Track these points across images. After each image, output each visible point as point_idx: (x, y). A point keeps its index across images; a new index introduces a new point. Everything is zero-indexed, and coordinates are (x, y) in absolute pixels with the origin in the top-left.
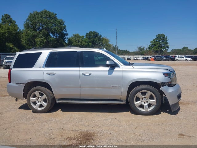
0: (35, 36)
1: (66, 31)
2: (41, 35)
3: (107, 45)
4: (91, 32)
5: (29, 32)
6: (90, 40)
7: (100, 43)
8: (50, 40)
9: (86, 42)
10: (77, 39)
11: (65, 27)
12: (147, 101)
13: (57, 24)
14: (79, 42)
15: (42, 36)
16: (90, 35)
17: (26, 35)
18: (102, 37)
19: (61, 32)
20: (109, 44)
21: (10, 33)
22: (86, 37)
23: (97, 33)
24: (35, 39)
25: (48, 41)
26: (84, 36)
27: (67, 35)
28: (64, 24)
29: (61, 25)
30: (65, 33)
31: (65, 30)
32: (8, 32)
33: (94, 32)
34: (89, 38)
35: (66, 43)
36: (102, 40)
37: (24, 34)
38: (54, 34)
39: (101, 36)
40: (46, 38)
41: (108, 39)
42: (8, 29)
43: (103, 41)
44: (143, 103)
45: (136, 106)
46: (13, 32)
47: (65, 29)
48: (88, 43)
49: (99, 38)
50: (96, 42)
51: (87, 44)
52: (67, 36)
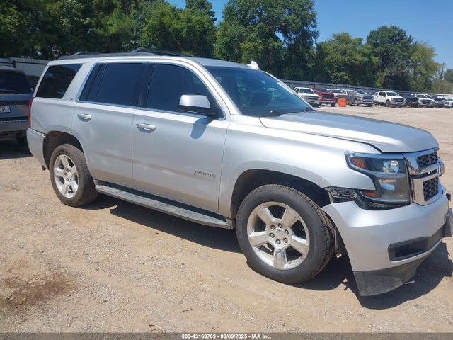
0: (242, 38)
1: (316, 26)
2: (253, 35)
3: (426, 66)
4: (384, 28)
5: (230, 28)
6: (377, 50)
7: (403, 59)
8: (273, 47)
9: (364, 55)
10: (342, 47)
11: (314, 15)
12: (287, 236)
13: (294, 10)
14: (344, 54)
15: (255, 38)
16: (380, 36)
17: (223, 36)
18: (414, 42)
19: (301, 29)
20: (431, 63)
21: (191, 29)
22: (368, 42)
23: (401, 30)
24: (241, 44)
25: (267, 49)
26: (361, 40)
27: (316, 35)
28: (312, 8)
29: (303, 10)
30: (312, 29)
31: (312, 23)
32: (188, 26)
33: (394, 28)
34: (376, 45)
35: (311, 56)
36: (411, 50)
37: (219, 33)
38: (285, 34)
39: (410, 40)
40: (264, 43)
41: (431, 50)
42: (188, 22)
43: (415, 53)
44: (273, 242)
45: (251, 244)
46: (198, 26)
47: (314, 22)
48: (369, 57)
49: (404, 43)
50: (393, 54)
51: (366, 59)
52: (315, 37)
